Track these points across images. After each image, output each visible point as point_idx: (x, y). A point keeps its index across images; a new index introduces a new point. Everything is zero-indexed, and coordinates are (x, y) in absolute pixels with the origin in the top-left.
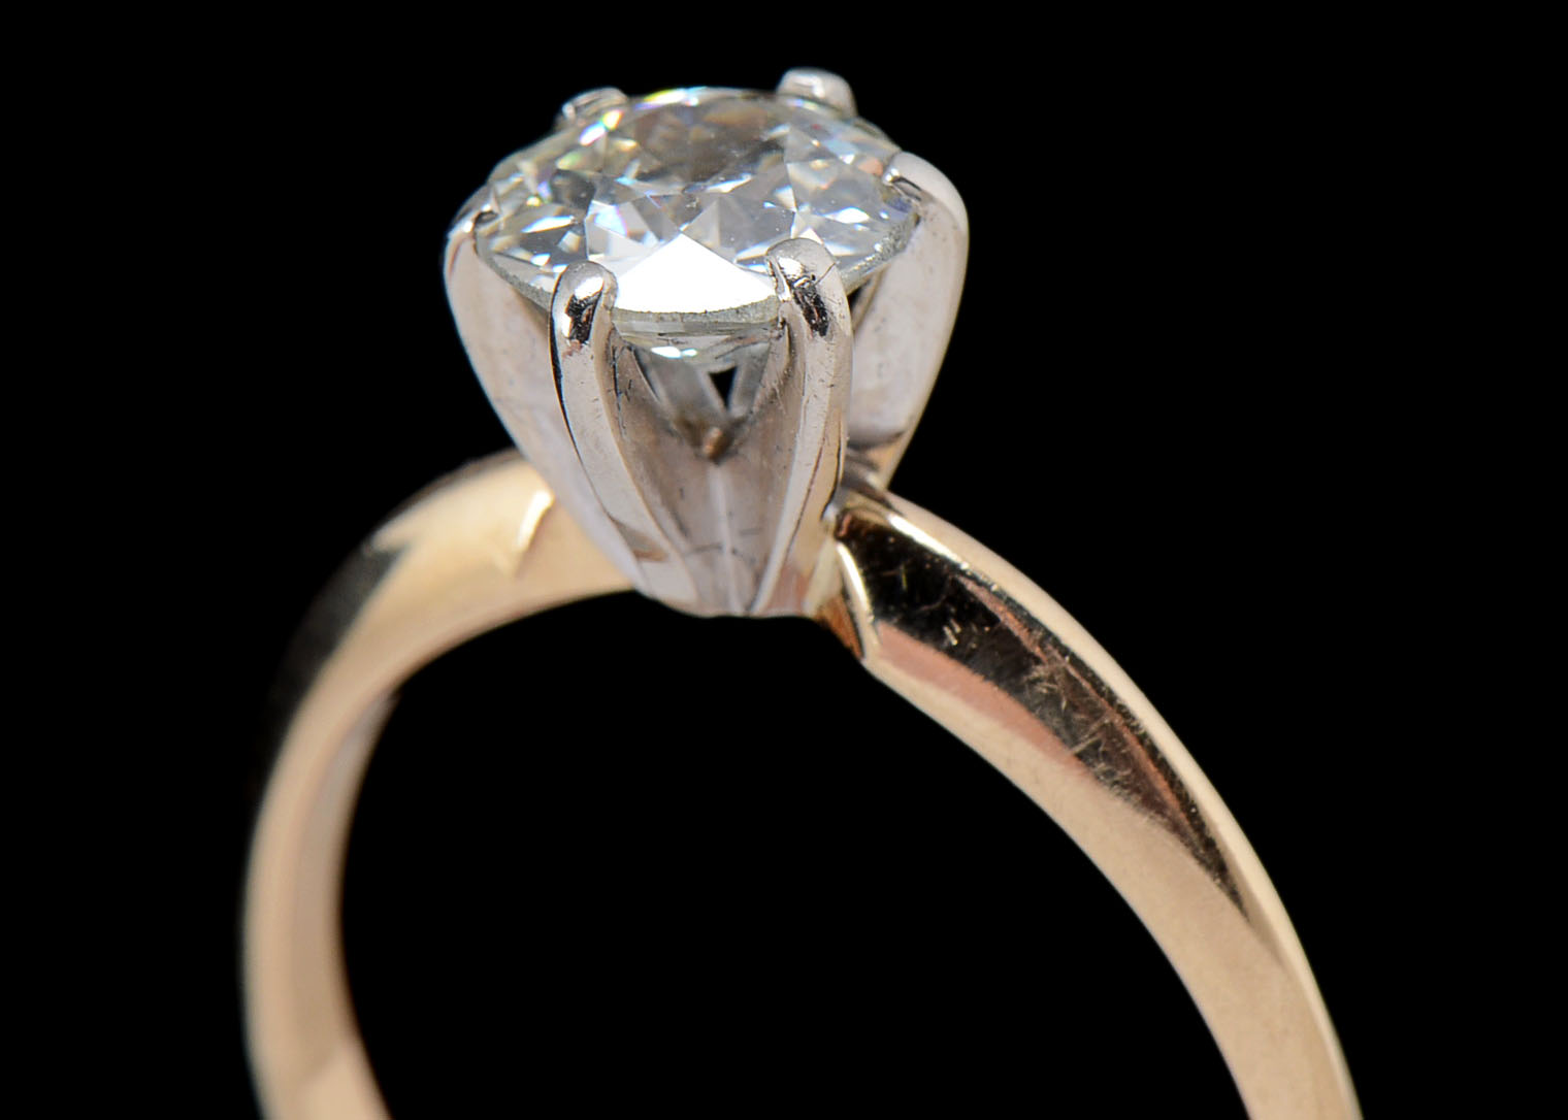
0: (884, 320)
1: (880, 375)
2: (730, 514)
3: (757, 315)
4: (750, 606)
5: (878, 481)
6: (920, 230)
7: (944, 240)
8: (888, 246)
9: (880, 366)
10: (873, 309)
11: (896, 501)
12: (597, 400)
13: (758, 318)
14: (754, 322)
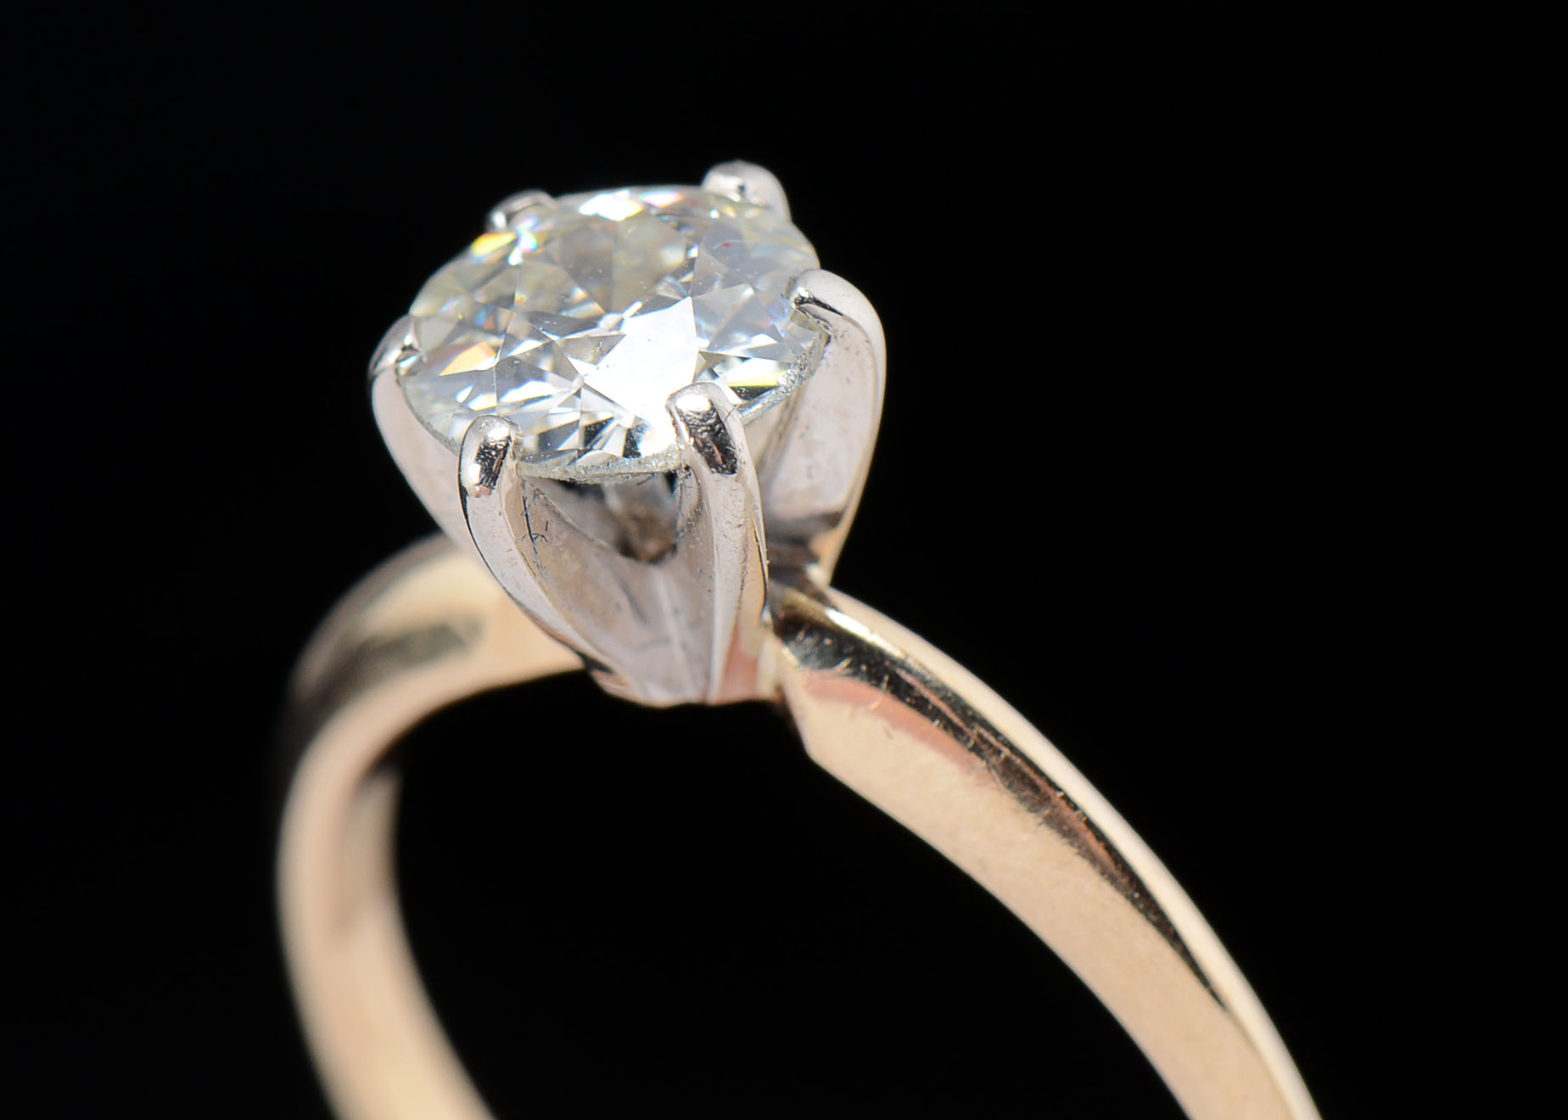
0: (808, 427)
1: (810, 476)
2: (676, 612)
3: (660, 464)
4: (706, 691)
5: (820, 574)
6: (832, 347)
7: (857, 353)
8: (792, 378)
9: (810, 468)
10: (797, 418)
11: (836, 596)
12: (511, 550)
13: (661, 467)
14: (658, 470)
